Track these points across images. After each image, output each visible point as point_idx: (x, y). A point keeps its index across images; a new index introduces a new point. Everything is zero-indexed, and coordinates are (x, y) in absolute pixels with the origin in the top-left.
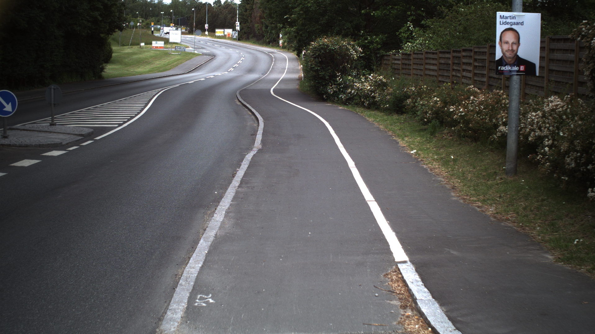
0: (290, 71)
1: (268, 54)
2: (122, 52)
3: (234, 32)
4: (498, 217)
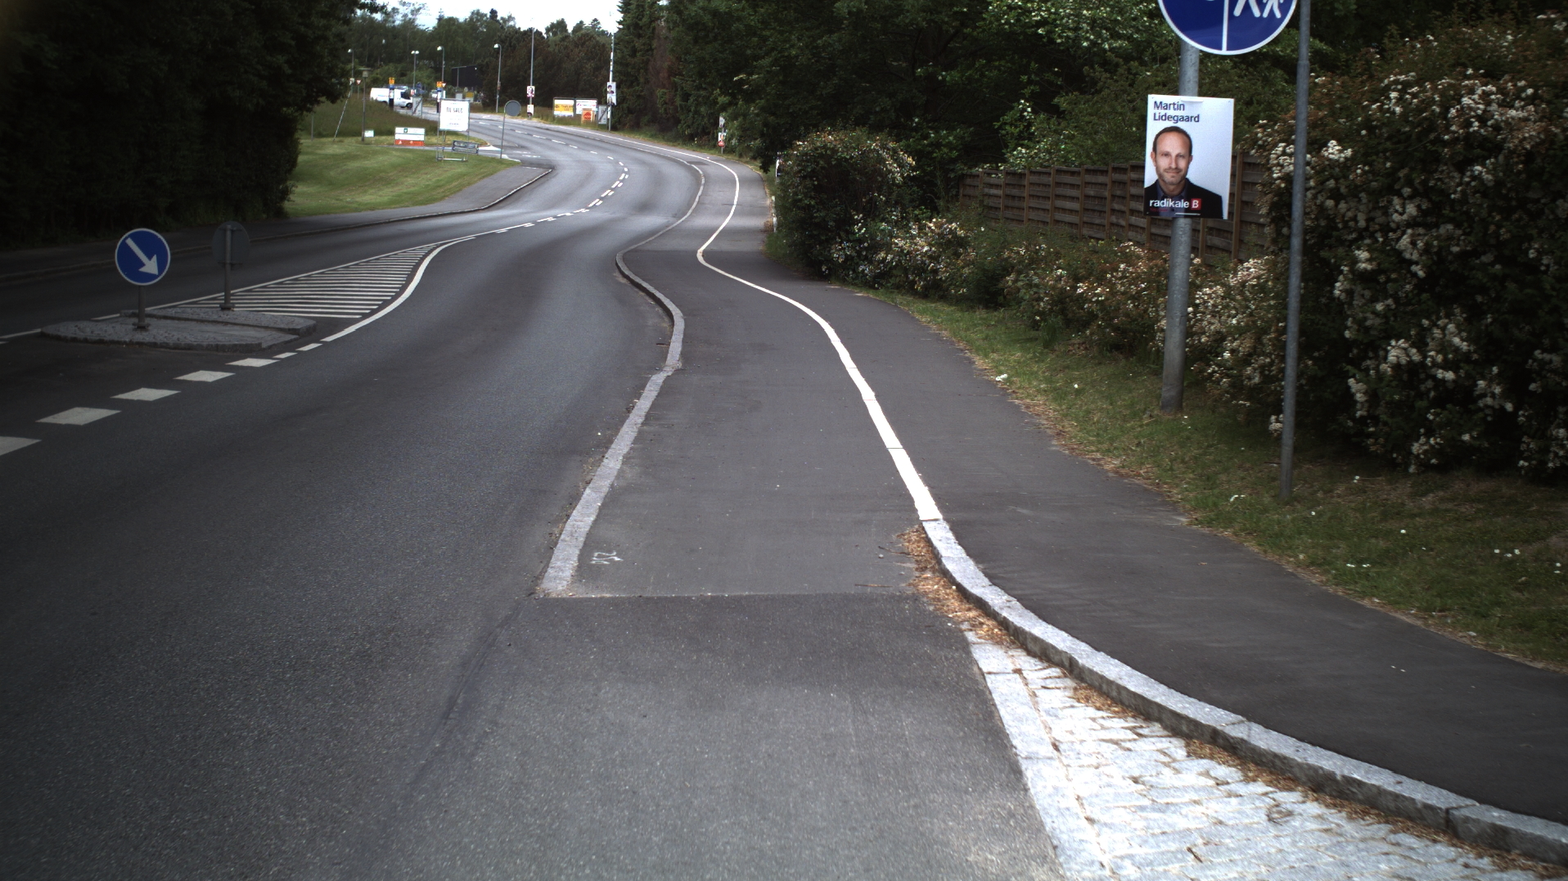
0: (743, 210)
1: (688, 166)
2: (319, 152)
3: (602, 108)
4: (1123, 471)
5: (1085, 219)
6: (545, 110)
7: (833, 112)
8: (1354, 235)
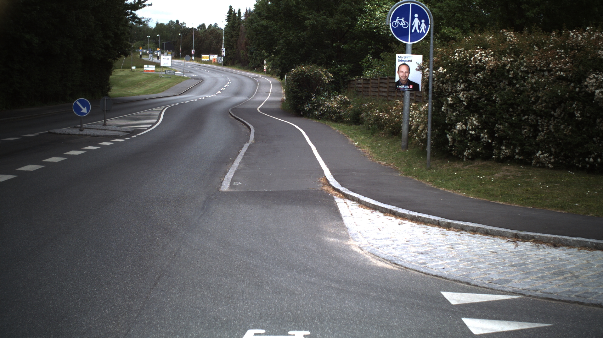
0: (273, 94)
1: (253, 79)
3: (219, 58)
4: (386, 165)
5: (389, 94)
6: (199, 59)
7: (304, 60)
8: (448, 94)
